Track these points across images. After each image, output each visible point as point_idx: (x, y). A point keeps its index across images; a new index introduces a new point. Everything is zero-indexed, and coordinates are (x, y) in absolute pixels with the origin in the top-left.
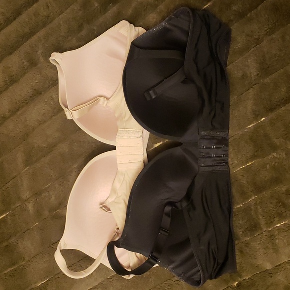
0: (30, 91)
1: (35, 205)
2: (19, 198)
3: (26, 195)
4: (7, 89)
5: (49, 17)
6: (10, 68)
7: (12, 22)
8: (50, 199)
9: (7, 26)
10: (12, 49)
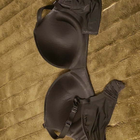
0: (15, 42)
1: (12, 101)
2: (5, 96)
3: (9, 95)
4: (3, 39)
5: (27, 4)
6: (6, 28)
7: (8, 4)
8: (19, 99)
9: (6, 6)
10: (7, 19)
